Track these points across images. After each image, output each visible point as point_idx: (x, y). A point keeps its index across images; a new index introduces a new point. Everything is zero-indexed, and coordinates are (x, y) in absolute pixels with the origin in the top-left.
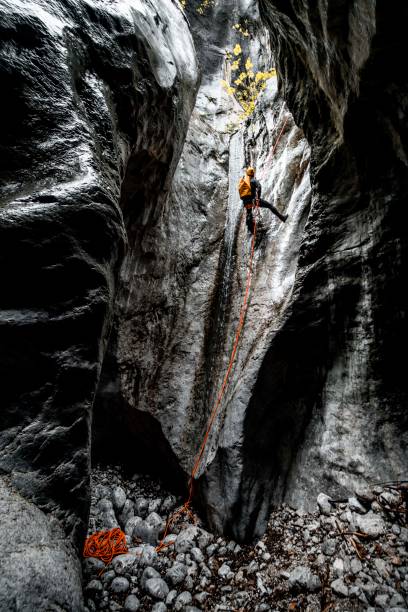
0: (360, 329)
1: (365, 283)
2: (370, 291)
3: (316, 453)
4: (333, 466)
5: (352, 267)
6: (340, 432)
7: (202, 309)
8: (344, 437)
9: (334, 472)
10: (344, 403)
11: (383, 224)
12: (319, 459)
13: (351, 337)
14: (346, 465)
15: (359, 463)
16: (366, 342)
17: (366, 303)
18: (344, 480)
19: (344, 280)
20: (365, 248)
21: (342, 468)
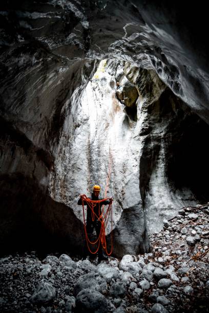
0: (161, 160)
1: (162, 145)
2: (164, 148)
3: (154, 207)
4: (162, 209)
5: (158, 139)
6: (161, 197)
7: (84, 148)
8: (162, 198)
9: (163, 212)
10: (159, 186)
11: (167, 128)
12: (156, 209)
13: (157, 163)
14: (167, 207)
15: (171, 205)
16: (163, 164)
17: (162, 151)
18: (168, 213)
19: (156, 143)
20: (162, 134)
21: (165, 209)
